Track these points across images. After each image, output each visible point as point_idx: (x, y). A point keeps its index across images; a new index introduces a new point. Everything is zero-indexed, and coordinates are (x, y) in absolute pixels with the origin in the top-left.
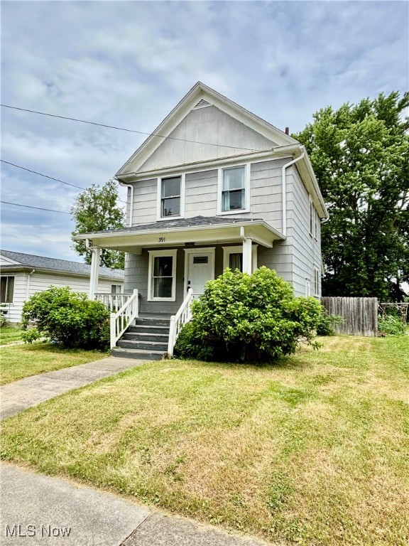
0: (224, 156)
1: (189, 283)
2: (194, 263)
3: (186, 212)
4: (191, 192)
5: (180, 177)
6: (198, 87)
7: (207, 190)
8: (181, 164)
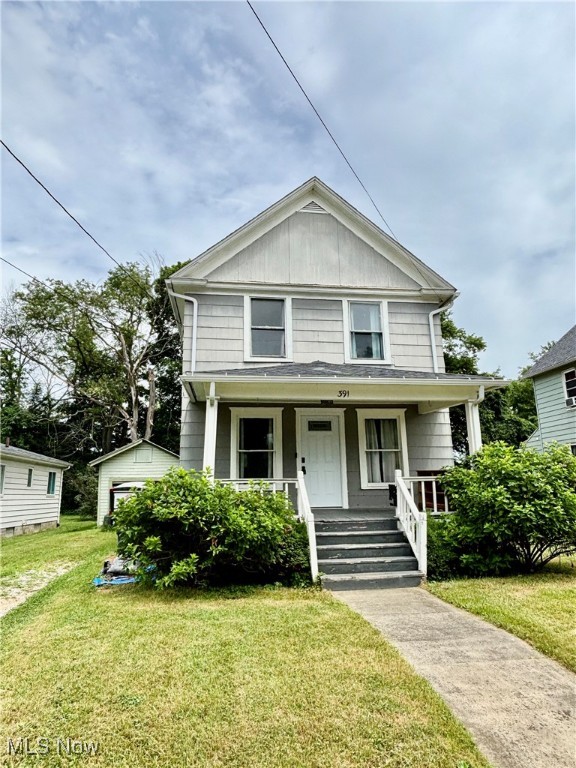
0: (351, 285)
1: (303, 460)
2: (310, 430)
3: (295, 352)
4: (301, 325)
5: (282, 301)
6: (312, 184)
7: (327, 326)
8: (283, 282)
